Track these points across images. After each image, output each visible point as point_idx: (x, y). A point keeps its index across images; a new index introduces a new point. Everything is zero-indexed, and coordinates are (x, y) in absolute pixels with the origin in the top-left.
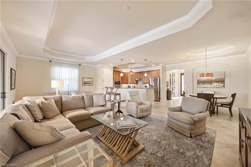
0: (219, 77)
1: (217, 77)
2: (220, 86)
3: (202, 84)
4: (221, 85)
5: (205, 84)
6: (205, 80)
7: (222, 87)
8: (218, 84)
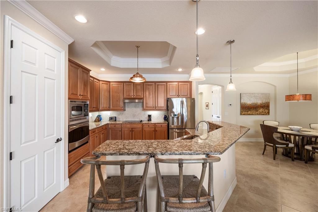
0: (265, 101)
1: (263, 100)
2: (265, 112)
3: (247, 111)
4: (267, 111)
5: (250, 111)
6: (250, 104)
7: (268, 114)
8: (264, 110)
